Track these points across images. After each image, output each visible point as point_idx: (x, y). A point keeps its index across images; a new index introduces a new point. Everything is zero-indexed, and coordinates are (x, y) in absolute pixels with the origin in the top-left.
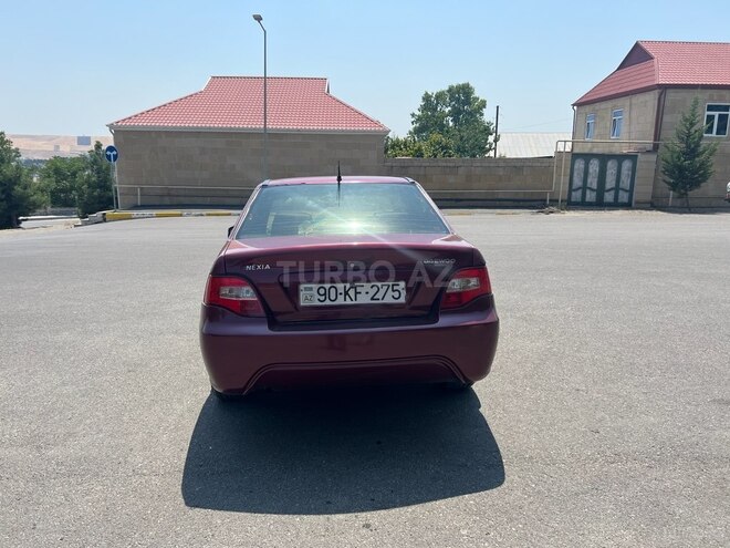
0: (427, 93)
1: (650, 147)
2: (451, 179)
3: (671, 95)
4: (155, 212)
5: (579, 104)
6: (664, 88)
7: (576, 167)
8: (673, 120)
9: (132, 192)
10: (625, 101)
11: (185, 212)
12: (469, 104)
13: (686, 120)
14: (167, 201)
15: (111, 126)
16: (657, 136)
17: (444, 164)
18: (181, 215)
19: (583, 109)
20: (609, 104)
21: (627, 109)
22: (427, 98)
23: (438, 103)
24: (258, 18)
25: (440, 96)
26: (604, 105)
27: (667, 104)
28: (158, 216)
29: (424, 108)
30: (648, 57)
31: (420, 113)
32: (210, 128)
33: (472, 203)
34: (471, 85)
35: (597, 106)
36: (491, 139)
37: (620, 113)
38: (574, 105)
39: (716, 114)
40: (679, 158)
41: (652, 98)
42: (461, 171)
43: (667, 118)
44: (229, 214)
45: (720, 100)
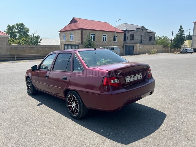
0: (9, 25)
1: (81, 43)
2: (32, 51)
3: (84, 31)
5: (60, 32)
6: (82, 29)
7: (65, 47)
8: (85, 37)
10: (73, 32)
12: (24, 29)
13: (88, 37)
16: (82, 40)
17: (30, 47)
19: (62, 33)
20: (69, 32)
21: (74, 34)
22: (9, 26)
23: (13, 28)
25: (13, 26)
26: (67, 32)
27: (83, 33)
29: (9, 29)
30: (77, 22)
31: (7, 31)
33: (40, 58)
34: (24, 24)
35: (66, 32)
36: (39, 40)
37: (72, 35)
38: (59, 32)
39: (93, 36)
40: (88, 46)
41: (80, 31)
42: (35, 48)
43: (83, 36)
45: (93, 33)
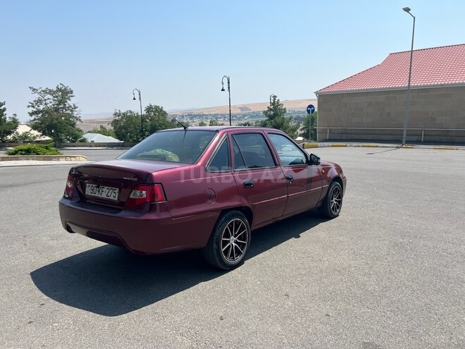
4: (330, 144)
9: (324, 131)
11: (348, 144)
14: (344, 137)
15: (316, 93)
18: (346, 146)
24: (407, 10)
28: (332, 146)
32: (375, 89)
44: (377, 147)
